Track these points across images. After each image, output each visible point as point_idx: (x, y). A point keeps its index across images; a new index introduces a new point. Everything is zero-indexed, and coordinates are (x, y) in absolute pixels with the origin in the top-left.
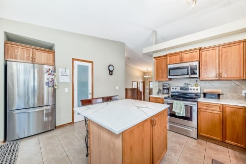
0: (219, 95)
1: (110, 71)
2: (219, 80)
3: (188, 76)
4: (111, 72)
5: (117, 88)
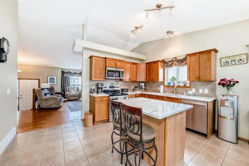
0: (127, 90)
2: (130, 81)
3: (119, 78)
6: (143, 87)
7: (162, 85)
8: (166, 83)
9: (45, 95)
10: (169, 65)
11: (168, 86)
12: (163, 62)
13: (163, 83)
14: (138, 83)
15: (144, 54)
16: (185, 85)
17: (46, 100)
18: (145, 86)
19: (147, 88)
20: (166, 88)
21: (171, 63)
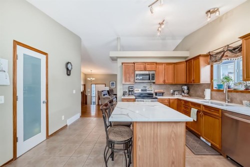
0: (163, 93)
1: (68, 69)
2: (164, 84)
3: (149, 81)
4: (68, 72)
5: (74, 92)
6: (186, 91)
7: (209, 88)
8: (215, 86)
9: (104, 95)
10: (217, 58)
11: (218, 91)
12: (209, 55)
13: (210, 86)
14: (179, 86)
15: (188, 50)
16: (246, 89)
17: (104, 99)
18: (188, 89)
19: (192, 92)
20: (214, 93)
21: (220, 56)
